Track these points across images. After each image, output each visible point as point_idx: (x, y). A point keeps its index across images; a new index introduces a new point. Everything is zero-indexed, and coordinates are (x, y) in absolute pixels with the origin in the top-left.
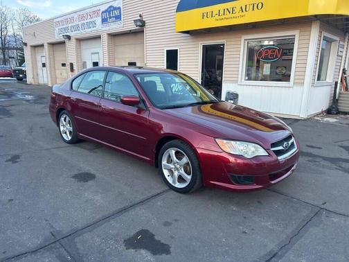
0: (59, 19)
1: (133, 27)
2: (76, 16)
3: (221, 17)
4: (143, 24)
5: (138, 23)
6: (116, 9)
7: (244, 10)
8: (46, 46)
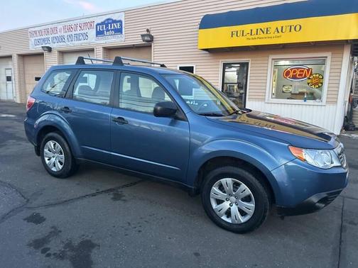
0: (36, 29)
1: (139, 41)
2: (60, 26)
3: (253, 37)
4: (152, 39)
5: (146, 38)
6: (115, 22)
7: (280, 31)
8: (15, 58)
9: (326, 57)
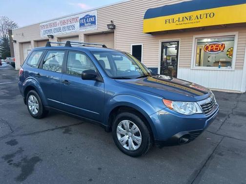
1: (106, 29)
2: (58, 22)
3: (180, 23)
4: (114, 27)
5: (110, 27)
7: (199, 17)
8: (32, 43)
9: (235, 35)
